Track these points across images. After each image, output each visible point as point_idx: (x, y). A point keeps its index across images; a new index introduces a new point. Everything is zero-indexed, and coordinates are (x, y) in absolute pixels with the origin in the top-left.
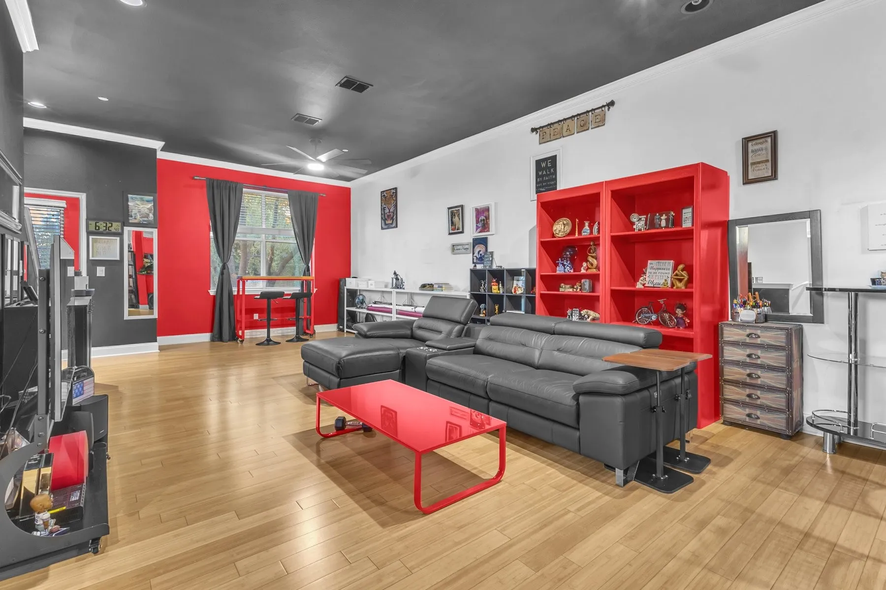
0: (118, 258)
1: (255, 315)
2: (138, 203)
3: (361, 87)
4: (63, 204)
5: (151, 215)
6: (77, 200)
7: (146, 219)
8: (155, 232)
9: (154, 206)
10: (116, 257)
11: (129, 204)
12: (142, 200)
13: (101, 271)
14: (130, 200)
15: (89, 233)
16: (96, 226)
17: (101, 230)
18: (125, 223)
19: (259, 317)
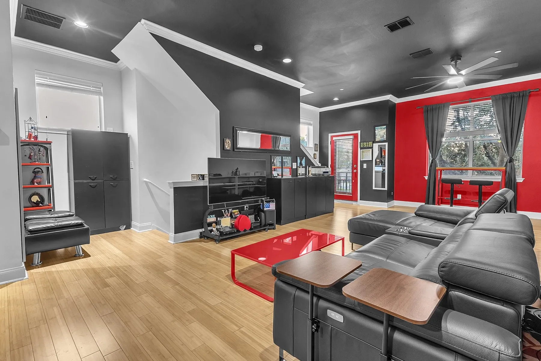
0: (371, 159)
1: (458, 195)
2: (379, 130)
3: (405, 23)
4: (352, 137)
5: (385, 136)
6: (357, 134)
7: (383, 138)
8: (386, 144)
9: (386, 131)
10: (370, 159)
11: (376, 132)
12: (381, 128)
13: (365, 166)
14: (376, 129)
15: (361, 148)
16: (363, 145)
17: (365, 146)
18: (374, 142)
19: (462, 197)
